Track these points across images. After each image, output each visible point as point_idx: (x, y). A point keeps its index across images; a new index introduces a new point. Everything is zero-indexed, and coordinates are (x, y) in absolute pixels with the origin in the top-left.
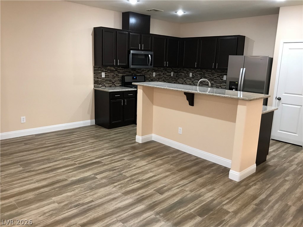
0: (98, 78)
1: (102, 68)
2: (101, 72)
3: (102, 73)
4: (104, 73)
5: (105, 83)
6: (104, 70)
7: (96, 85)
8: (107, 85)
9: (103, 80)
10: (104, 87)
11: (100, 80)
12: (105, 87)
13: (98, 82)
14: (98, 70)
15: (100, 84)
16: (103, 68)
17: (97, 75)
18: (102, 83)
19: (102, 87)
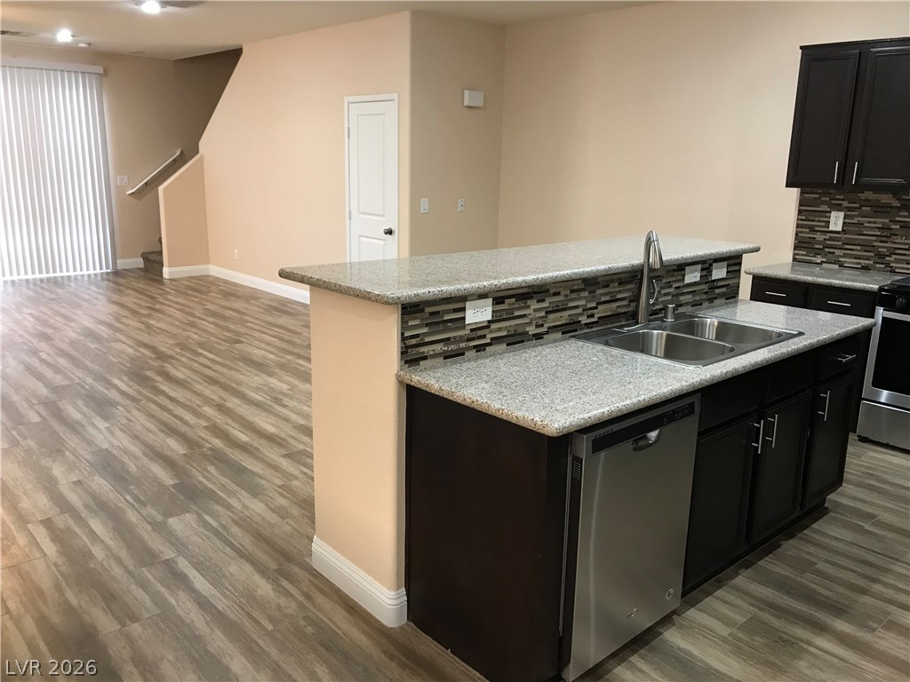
0: (812, 229)
1: (837, 197)
2: (828, 209)
3: (833, 214)
4: (842, 214)
5: (838, 252)
6: (845, 204)
7: (805, 253)
8: (848, 261)
9: (831, 239)
10: (837, 266)
11: (820, 237)
12: (841, 265)
13: (810, 246)
14: (817, 202)
15: (819, 251)
16: (842, 197)
17: (810, 218)
18: (827, 250)
19: (824, 265)
